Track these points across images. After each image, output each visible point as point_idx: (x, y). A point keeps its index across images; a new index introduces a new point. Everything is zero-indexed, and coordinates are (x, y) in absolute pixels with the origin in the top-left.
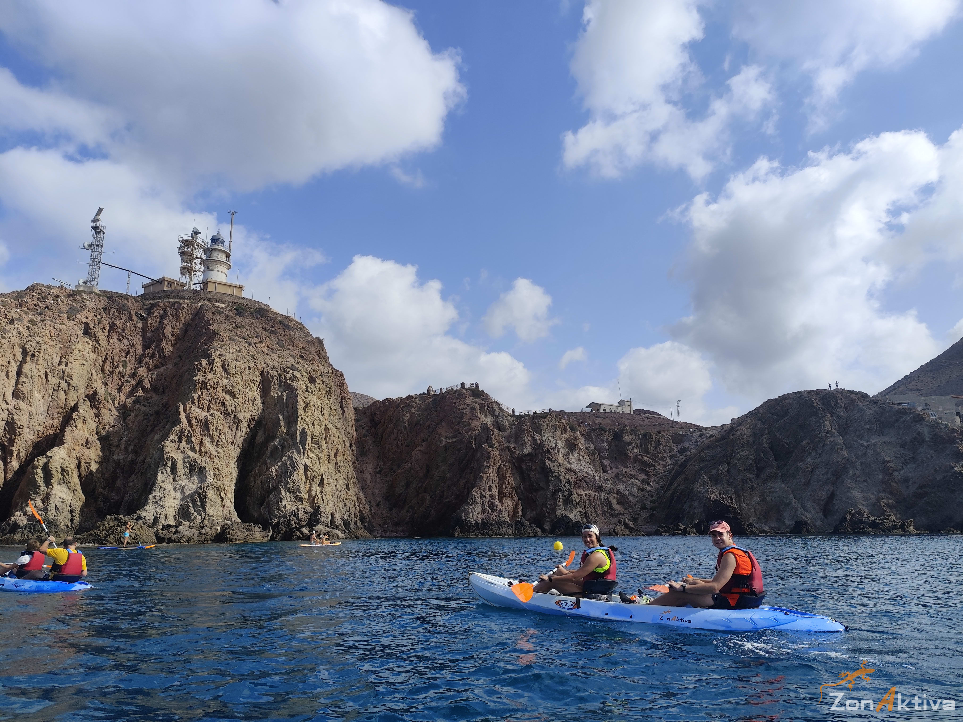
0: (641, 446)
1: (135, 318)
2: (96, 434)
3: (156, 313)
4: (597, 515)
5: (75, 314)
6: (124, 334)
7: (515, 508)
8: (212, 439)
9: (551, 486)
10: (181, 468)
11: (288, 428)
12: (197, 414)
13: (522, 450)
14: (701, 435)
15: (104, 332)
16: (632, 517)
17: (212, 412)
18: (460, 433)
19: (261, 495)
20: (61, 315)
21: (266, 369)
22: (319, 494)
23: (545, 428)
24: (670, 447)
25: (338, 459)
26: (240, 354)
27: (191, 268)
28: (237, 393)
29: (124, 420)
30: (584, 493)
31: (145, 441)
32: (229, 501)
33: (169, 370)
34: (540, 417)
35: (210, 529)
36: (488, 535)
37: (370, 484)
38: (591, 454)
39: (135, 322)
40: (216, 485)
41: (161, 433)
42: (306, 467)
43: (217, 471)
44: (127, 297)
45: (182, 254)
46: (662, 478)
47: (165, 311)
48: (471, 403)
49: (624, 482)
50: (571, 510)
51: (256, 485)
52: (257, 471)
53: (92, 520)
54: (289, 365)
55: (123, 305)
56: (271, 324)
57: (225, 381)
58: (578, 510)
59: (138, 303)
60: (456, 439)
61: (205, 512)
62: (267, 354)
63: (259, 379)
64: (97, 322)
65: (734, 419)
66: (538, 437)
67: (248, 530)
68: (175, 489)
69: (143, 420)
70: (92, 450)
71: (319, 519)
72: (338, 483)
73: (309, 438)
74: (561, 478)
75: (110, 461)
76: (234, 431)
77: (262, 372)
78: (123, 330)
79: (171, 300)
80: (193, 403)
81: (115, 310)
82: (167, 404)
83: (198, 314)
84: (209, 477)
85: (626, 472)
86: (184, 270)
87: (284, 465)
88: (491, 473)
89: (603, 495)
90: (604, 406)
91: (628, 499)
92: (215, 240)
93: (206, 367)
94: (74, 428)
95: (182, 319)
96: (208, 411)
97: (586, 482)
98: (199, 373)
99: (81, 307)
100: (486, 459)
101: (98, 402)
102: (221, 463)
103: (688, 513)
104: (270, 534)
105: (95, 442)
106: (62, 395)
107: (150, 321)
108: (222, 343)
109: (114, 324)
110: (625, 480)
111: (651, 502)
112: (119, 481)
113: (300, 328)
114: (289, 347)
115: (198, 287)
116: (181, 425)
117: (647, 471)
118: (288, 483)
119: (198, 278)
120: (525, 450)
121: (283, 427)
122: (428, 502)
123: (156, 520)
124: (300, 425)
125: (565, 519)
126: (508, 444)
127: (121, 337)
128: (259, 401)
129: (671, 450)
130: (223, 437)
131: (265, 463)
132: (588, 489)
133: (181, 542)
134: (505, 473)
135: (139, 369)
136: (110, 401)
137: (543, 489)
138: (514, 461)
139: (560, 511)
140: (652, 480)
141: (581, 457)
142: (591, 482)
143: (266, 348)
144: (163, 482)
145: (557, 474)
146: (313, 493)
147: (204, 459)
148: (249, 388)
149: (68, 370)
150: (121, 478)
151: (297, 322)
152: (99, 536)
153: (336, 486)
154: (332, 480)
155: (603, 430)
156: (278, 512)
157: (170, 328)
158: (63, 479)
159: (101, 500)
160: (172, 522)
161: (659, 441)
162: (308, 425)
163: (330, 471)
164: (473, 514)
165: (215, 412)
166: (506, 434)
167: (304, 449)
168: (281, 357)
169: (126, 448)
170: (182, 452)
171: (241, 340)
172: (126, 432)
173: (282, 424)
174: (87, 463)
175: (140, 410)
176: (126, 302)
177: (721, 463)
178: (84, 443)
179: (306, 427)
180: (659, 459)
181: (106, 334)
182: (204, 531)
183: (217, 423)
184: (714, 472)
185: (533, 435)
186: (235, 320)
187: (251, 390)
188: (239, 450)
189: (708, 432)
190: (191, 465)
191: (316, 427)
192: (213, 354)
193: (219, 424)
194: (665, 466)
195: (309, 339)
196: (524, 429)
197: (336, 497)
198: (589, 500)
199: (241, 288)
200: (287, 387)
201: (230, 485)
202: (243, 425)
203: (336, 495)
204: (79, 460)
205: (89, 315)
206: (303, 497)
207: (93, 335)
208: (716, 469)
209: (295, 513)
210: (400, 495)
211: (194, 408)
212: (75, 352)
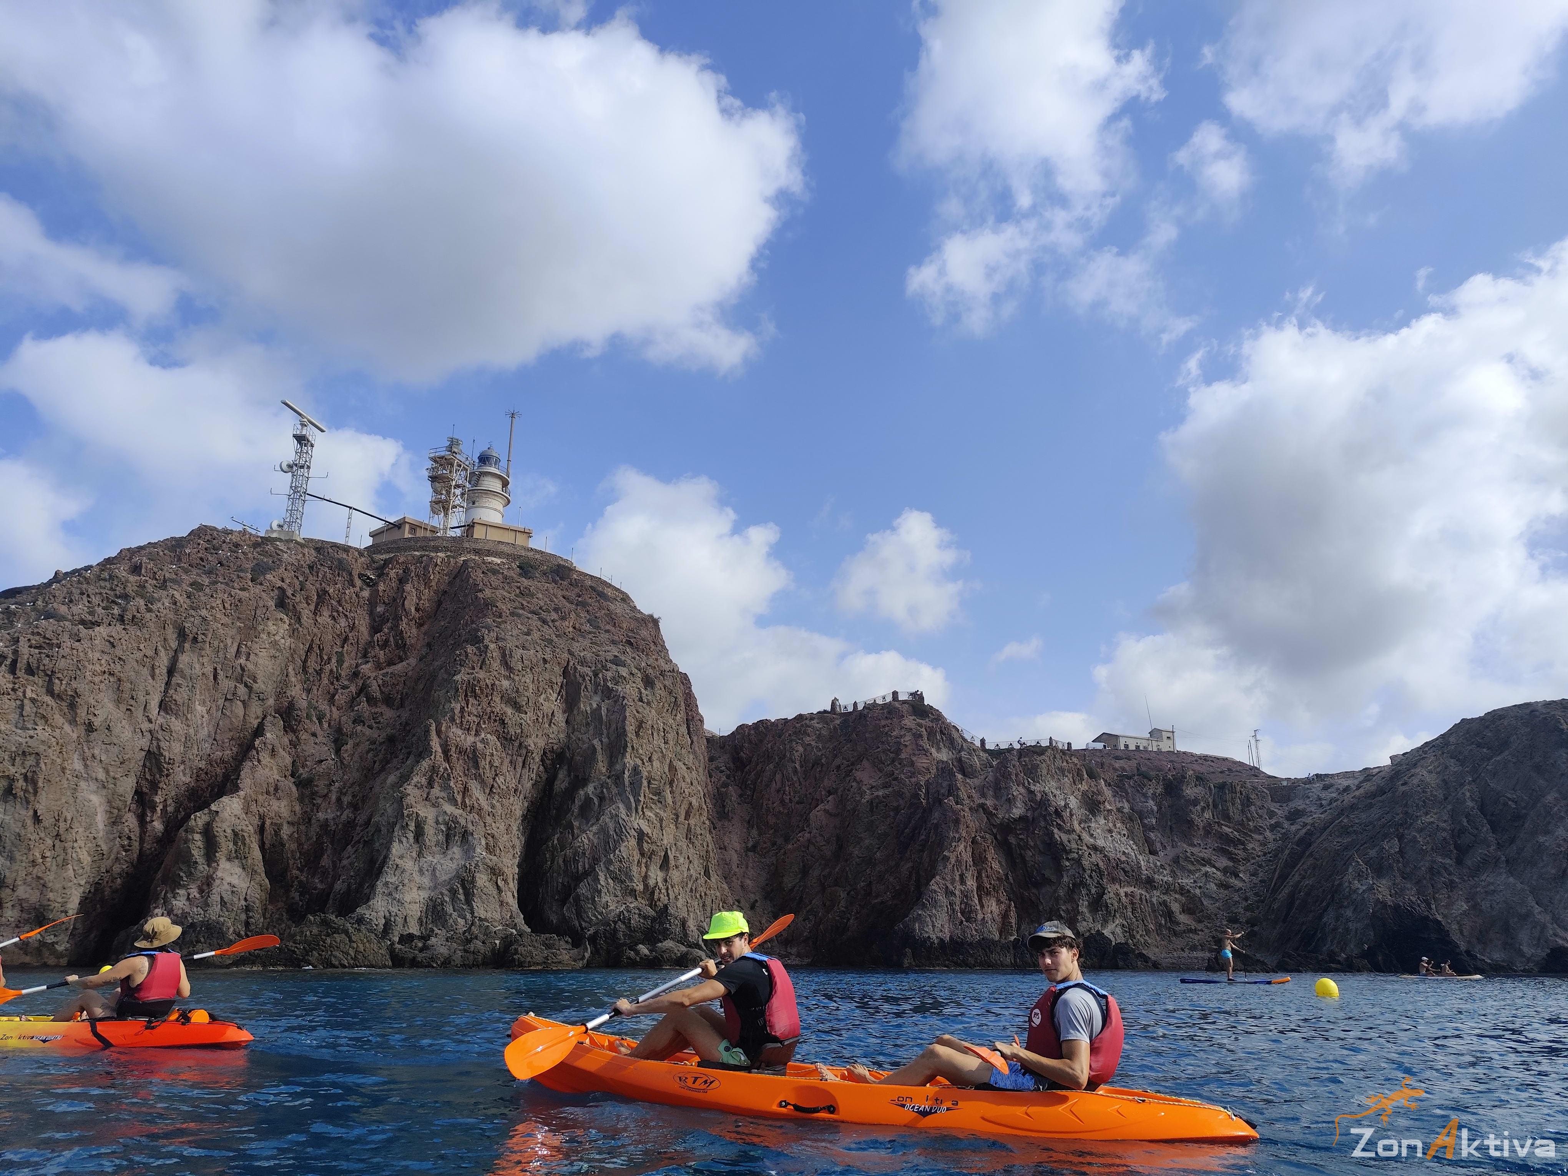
0: (1215, 806)
1: (358, 582)
2: (293, 775)
3: (392, 574)
4: (1148, 932)
5: (264, 574)
6: (341, 609)
7: (1005, 916)
8: (483, 782)
9: (1065, 876)
10: (431, 834)
11: (611, 765)
12: (458, 739)
13: (1009, 811)
14: (1326, 788)
15: (308, 604)
16: (1213, 937)
17: (483, 735)
18: (896, 779)
19: (562, 883)
20: (242, 574)
21: (571, 664)
22: (660, 884)
23: (1045, 772)
24: (1269, 809)
25: (692, 822)
26: (529, 638)
27: (447, 501)
28: (524, 703)
29: (338, 751)
30: (1122, 892)
31: (371, 788)
32: (509, 894)
33: (411, 668)
34: (1034, 752)
35: (483, 943)
36: (967, 965)
37: (737, 870)
38: (1128, 819)
39: (358, 589)
40: (490, 864)
41: (398, 773)
42: (641, 836)
43: (491, 839)
44: (346, 549)
45: (434, 479)
46: (1260, 866)
47: (406, 571)
48: (913, 726)
49: (1190, 871)
50: (1105, 922)
51: (555, 867)
52: (556, 842)
53: (279, 925)
54: (610, 656)
55: (340, 561)
56: (577, 590)
57: (506, 683)
58: (1117, 922)
59: (363, 559)
60: (890, 789)
61: (472, 913)
62: (573, 639)
63: (560, 680)
64: (298, 587)
65: (1396, 756)
66: (1036, 788)
67: (548, 947)
68: (421, 871)
69: (368, 752)
70: (284, 803)
71: (668, 929)
72: (691, 866)
73: (645, 783)
74: (1084, 862)
75: (313, 821)
76: (519, 770)
77: (566, 668)
78: (339, 602)
79: (416, 553)
80: (452, 719)
81: (326, 569)
82: (407, 724)
83: (460, 574)
84: (478, 850)
85: (1192, 854)
86: (436, 506)
87: (604, 830)
88: (962, 850)
89: (1156, 896)
90: (1126, 739)
91: (1202, 904)
92: (484, 459)
93: (475, 658)
94: (256, 763)
95: (433, 584)
96: (477, 734)
97: (1125, 872)
98: (463, 669)
99: (273, 562)
100: (952, 825)
101: (296, 720)
102: (498, 825)
103: (1333, 930)
104: (587, 955)
105: (290, 788)
106: (239, 709)
107: (381, 587)
108: (500, 620)
109: (325, 592)
110: (1192, 868)
111: (1247, 909)
112: (325, 857)
113: (623, 600)
114: (608, 627)
115: (458, 532)
116: (432, 757)
117: (1230, 853)
118: (610, 862)
119: (456, 518)
120: (1014, 810)
121: (600, 764)
122: (843, 903)
123: (388, 926)
124: (629, 760)
125: (1098, 938)
126: (982, 801)
127: (335, 614)
128: (560, 718)
129: (1272, 814)
130: (500, 780)
131: (571, 827)
132: (1129, 884)
133: (433, 967)
134: (985, 851)
135: (363, 666)
136: (314, 719)
137: (1049, 882)
138: (995, 831)
139: (1085, 923)
140: (1242, 868)
141: (1111, 825)
142: (1133, 871)
143: (571, 629)
144: (401, 857)
145: (1075, 855)
146: (651, 882)
147: (470, 817)
148: (543, 696)
149: (250, 666)
150: (329, 852)
151: (617, 590)
152: (294, 952)
153: (689, 869)
154: (681, 860)
155: (1145, 777)
156: (595, 916)
157: (415, 598)
158: (236, 851)
159: (296, 890)
160: (414, 929)
161: (1248, 798)
162: (642, 760)
163: (679, 844)
164: (934, 926)
165: (489, 736)
166: (976, 782)
167: (637, 801)
168: (595, 643)
169: (339, 800)
170: (434, 805)
171: (530, 615)
172: (340, 772)
173: (600, 757)
174: (276, 824)
175: (364, 734)
176: (345, 556)
177: (1385, 836)
178: (272, 789)
179: (639, 762)
180: (1251, 831)
181: (312, 607)
182: (472, 947)
183: (492, 755)
184: (1373, 853)
185: (1026, 784)
186: (519, 584)
187: (547, 699)
188: (526, 804)
189: (1339, 781)
190: (449, 829)
191: (656, 764)
192: (486, 637)
193: (495, 758)
194: (1263, 844)
195: (638, 615)
196: (1010, 774)
197: (688, 890)
198: (1132, 903)
199: (528, 534)
200: (608, 693)
201: (510, 865)
202: (533, 759)
203: (690, 886)
204: (262, 818)
205: (286, 575)
206: (637, 888)
207: (291, 607)
208: (1377, 848)
209: (624, 918)
210: (792, 890)
211: (454, 729)
212: (262, 635)
